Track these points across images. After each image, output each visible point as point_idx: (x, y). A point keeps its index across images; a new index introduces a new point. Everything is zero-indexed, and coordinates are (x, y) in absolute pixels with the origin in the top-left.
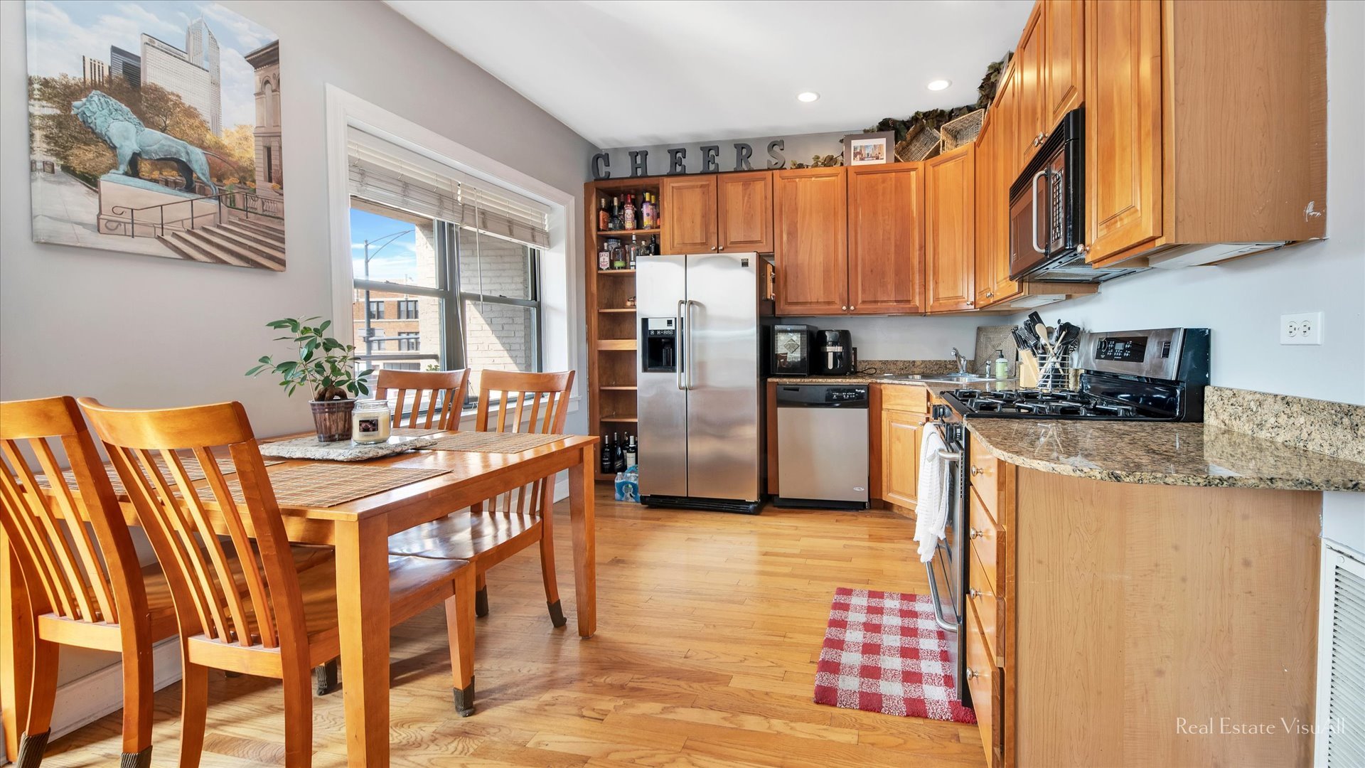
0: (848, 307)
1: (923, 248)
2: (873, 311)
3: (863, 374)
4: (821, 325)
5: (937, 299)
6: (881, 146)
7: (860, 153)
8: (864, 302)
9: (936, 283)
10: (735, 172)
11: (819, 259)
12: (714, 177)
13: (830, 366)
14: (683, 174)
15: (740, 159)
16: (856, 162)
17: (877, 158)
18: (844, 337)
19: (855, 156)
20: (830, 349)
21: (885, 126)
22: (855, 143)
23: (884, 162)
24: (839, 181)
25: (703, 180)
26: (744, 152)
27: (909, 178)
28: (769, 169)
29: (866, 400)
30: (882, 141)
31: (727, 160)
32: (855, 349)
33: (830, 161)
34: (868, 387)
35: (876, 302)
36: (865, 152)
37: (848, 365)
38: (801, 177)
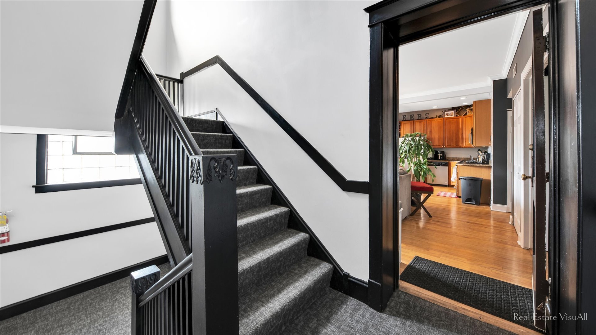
0: (444, 146)
1: (462, 134)
2: (451, 147)
3: (448, 160)
4: (437, 150)
5: (466, 145)
6: (452, 113)
7: (447, 114)
8: (448, 145)
9: (465, 141)
10: (418, 120)
11: (437, 136)
12: (413, 121)
13: (439, 158)
14: (406, 120)
15: (419, 117)
16: (446, 117)
17: (452, 115)
18: (443, 153)
19: (446, 115)
20: (439, 155)
21: (453, 109)
22: (446, 112)
23: (453, 116)
24: (442, 121)
25: (411, 122)
26: (420, 115)
27: (459, 120)
28: (425, 119)
29: (448, 165)
30: (453, 112)
31: (416, 117)
32: (446, 155)
33: (440, 117)
34: (448, 162)
35: (451, 145)
36: (448, 114)
37: (444, 157)
38: (433, 120)
